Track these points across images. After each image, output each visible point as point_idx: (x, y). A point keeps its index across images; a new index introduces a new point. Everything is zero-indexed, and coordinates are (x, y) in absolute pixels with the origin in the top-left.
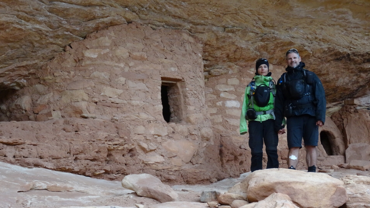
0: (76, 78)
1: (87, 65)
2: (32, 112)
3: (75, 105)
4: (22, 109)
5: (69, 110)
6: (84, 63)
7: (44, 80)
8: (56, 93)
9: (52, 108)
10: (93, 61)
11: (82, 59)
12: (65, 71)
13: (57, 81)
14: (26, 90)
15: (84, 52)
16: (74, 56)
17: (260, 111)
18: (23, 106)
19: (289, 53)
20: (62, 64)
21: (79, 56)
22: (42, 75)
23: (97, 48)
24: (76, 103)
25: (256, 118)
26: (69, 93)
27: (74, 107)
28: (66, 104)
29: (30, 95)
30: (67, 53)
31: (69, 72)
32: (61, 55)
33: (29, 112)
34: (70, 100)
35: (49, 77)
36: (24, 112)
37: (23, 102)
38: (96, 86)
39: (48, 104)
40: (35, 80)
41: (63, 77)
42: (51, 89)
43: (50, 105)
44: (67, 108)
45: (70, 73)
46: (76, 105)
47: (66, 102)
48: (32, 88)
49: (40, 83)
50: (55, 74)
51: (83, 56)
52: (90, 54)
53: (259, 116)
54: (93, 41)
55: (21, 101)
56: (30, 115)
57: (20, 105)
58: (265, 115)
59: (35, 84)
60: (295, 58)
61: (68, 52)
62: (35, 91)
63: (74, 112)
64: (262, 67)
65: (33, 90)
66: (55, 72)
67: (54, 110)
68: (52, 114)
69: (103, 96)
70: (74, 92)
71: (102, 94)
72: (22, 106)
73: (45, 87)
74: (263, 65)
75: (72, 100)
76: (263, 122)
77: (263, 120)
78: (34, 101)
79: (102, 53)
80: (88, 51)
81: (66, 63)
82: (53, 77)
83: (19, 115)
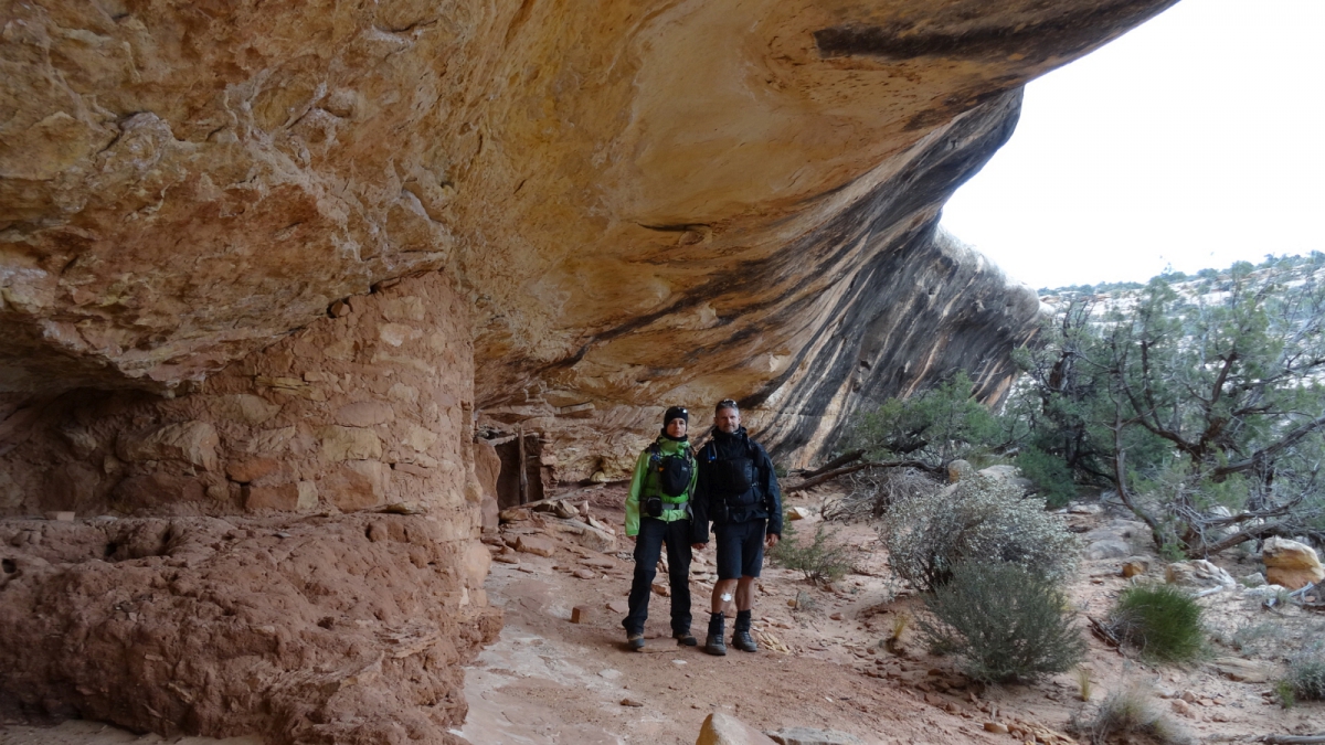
0: (355, 395)
1: (381, 363)
2: (223, 474)
3: (358, 471)
4: (189, 463)
5: (340, 481)
6: (375, 356)
7: (270, 387)
8: (304, 429)
9: (296, 475)
10: (392, 355)
11: (372, 345)
12: (332, 372)
13: (312, 396)
14: (197, 403)
15: (379, 326)
16: (355, 334)
17: (670, 503)
18: (192, 454)
19: (723, 407)
20: (327, 352)
21: (366, 337)
22: (267, 370)
23: (401, 321)
24: (358, 463)
25: (660, 515)
26: (343, 435)
27: (355, 474)
28: (333, 465)
29: (212, 422)
30: (341, 322)
31: (342, 376)
32: (323, 326)
33: (210, 474)
34: (344, 454)
35: (291, 382)
36: (192, 470)
37: (194, 443)
38: (397, 421)
39: (284, 459)
40: (235, 380)
41: (328, 387)
42: (293, 416)
43: (291, 462)
44: (333, 475)
45: (344, 378)
46: (359, 468)
47: (331, 459)
48: (218, 400)
49: (253, 391)
50: (308, 376)
51: (376, 339)
52: (391, 336)
53: (666, 512)
54: (393, 302)
55: (185, 437)
56: (214, 483)
57: (180, 449)
58: (676, 511)
59: (234, 392)
60: (732, 417)
61: (344, 319)
62: (229, 411)
63: (350, 486)
64: (676, 424)
65: (224, 408)
66: (308, 370)
67: (302, 479)
68: (297, 491)
69: (405, 446)
70: (355, 433)
71: (405, 442)
72: (189, 455)
73: (270, 408)
74: (678, 420)
75: (349, 454)
76: (671, 523)
77: (671, 520)
78: (232, 442)
79: (412, 338)
80: (388, 326)
81: (336, 349)
82: (301, 383)
83: (167, 477)
